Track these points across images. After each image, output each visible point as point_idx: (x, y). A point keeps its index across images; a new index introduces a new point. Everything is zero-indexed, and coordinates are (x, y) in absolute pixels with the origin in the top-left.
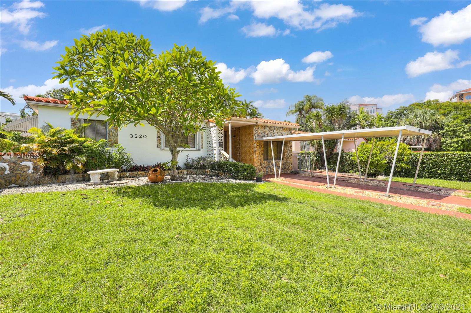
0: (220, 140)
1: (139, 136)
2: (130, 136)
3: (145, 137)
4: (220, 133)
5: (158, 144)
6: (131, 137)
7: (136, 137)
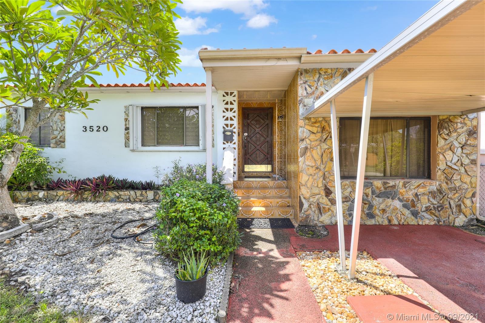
0: (227, 125)
1: (95, 129)
2: (83, 129)
3: (106, 129)
4: (227, 109)
5: (126, 141)
6: (85, 130)
7: (91, 130)
